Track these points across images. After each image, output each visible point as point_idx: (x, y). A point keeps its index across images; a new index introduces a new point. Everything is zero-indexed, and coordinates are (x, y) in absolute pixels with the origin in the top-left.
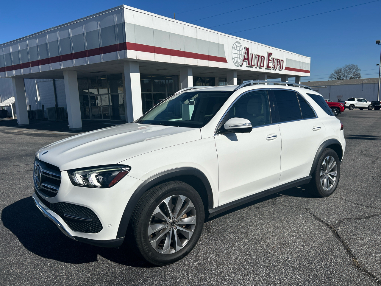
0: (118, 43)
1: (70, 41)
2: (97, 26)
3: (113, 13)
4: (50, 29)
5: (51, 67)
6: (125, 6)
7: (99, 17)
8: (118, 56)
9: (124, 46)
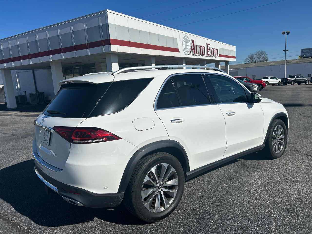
0: (103, 39)
1: (59, 38)
2: (84, 26)
3: (98, 16)
4: (40, 29)
5: (41, 60)
6: (108, 10)
7: (86, 19)
8: (103, 50)
9: (108, 42)
